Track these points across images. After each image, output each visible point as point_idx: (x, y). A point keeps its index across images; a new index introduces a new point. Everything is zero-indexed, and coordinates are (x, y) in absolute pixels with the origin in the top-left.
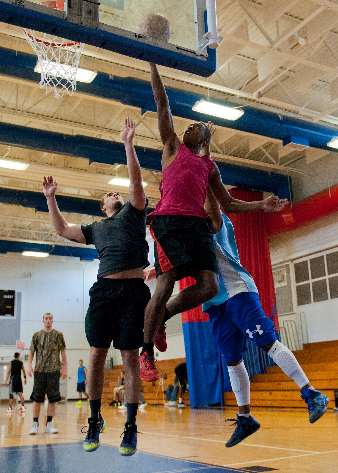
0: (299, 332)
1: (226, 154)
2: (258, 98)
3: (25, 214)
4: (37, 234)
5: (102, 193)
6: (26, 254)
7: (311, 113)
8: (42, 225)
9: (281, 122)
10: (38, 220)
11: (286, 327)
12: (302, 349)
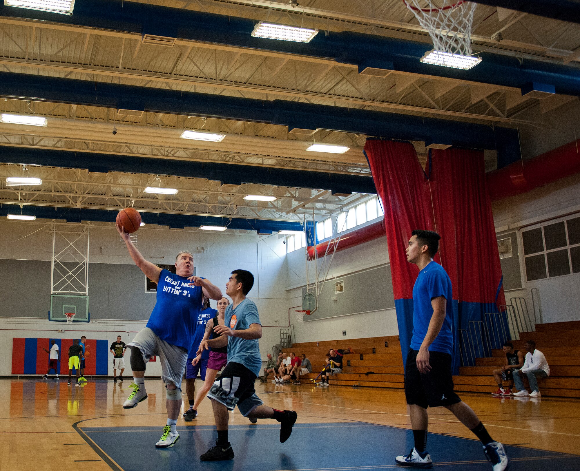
0: (531, 311)
1: (443, 109)
2: (499, 41)
3: (206, 187)
4: (213, 207)
5: (287, 160)
6: (204, 228)
7: (560, 52)
8: (220, 198)
9: (522, 67)
10: (216, 192)
11: (514, 305)
12: (534, 330)
